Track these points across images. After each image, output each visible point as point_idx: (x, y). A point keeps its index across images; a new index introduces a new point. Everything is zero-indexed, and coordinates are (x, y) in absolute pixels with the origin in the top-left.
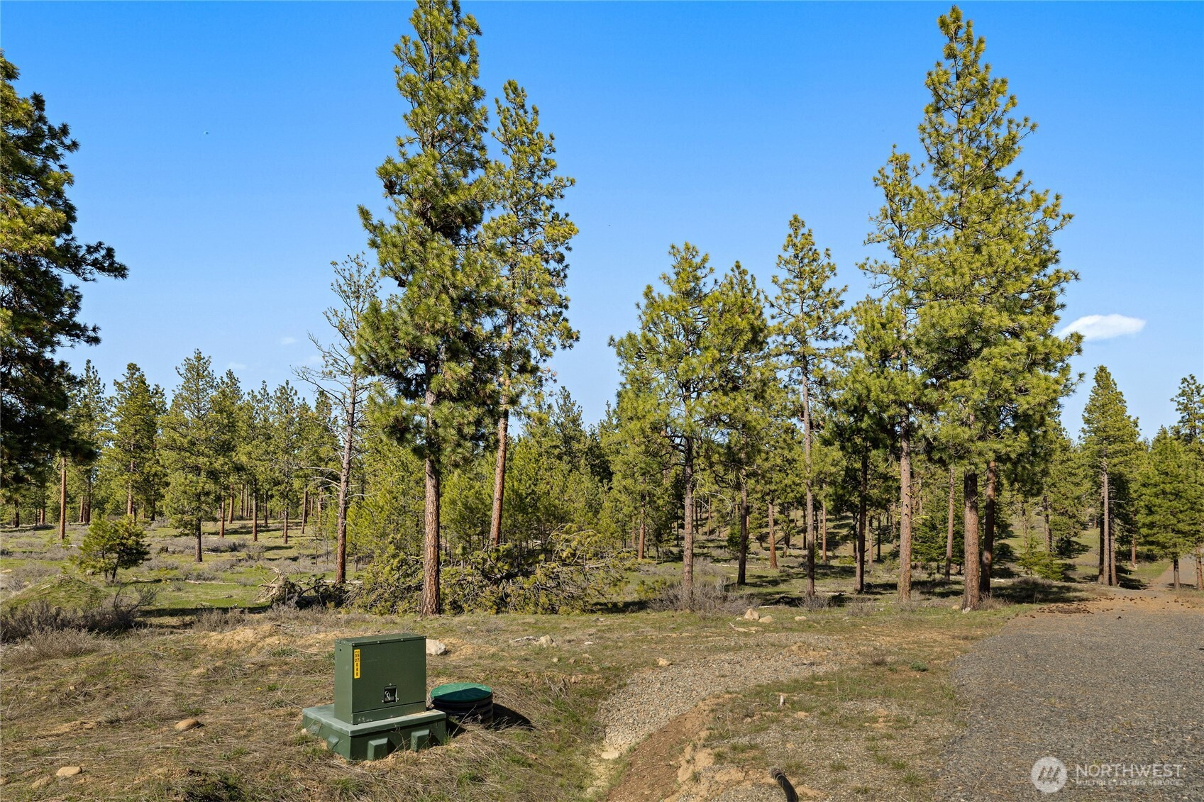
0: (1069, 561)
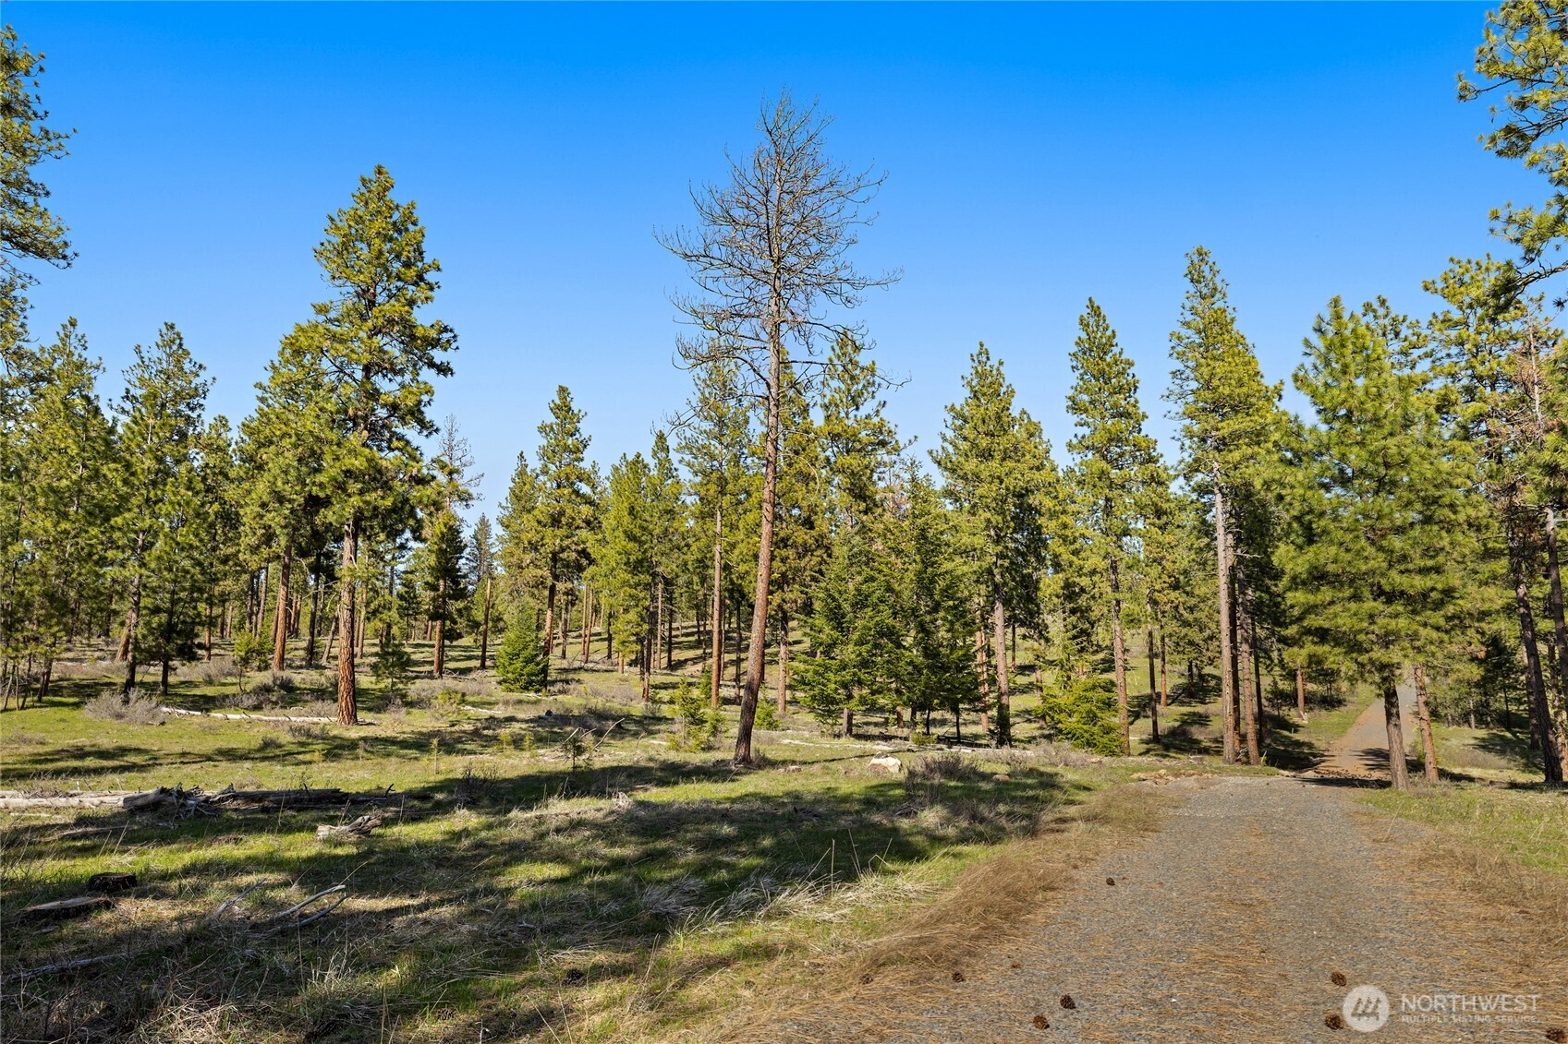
0: (1200, 709)
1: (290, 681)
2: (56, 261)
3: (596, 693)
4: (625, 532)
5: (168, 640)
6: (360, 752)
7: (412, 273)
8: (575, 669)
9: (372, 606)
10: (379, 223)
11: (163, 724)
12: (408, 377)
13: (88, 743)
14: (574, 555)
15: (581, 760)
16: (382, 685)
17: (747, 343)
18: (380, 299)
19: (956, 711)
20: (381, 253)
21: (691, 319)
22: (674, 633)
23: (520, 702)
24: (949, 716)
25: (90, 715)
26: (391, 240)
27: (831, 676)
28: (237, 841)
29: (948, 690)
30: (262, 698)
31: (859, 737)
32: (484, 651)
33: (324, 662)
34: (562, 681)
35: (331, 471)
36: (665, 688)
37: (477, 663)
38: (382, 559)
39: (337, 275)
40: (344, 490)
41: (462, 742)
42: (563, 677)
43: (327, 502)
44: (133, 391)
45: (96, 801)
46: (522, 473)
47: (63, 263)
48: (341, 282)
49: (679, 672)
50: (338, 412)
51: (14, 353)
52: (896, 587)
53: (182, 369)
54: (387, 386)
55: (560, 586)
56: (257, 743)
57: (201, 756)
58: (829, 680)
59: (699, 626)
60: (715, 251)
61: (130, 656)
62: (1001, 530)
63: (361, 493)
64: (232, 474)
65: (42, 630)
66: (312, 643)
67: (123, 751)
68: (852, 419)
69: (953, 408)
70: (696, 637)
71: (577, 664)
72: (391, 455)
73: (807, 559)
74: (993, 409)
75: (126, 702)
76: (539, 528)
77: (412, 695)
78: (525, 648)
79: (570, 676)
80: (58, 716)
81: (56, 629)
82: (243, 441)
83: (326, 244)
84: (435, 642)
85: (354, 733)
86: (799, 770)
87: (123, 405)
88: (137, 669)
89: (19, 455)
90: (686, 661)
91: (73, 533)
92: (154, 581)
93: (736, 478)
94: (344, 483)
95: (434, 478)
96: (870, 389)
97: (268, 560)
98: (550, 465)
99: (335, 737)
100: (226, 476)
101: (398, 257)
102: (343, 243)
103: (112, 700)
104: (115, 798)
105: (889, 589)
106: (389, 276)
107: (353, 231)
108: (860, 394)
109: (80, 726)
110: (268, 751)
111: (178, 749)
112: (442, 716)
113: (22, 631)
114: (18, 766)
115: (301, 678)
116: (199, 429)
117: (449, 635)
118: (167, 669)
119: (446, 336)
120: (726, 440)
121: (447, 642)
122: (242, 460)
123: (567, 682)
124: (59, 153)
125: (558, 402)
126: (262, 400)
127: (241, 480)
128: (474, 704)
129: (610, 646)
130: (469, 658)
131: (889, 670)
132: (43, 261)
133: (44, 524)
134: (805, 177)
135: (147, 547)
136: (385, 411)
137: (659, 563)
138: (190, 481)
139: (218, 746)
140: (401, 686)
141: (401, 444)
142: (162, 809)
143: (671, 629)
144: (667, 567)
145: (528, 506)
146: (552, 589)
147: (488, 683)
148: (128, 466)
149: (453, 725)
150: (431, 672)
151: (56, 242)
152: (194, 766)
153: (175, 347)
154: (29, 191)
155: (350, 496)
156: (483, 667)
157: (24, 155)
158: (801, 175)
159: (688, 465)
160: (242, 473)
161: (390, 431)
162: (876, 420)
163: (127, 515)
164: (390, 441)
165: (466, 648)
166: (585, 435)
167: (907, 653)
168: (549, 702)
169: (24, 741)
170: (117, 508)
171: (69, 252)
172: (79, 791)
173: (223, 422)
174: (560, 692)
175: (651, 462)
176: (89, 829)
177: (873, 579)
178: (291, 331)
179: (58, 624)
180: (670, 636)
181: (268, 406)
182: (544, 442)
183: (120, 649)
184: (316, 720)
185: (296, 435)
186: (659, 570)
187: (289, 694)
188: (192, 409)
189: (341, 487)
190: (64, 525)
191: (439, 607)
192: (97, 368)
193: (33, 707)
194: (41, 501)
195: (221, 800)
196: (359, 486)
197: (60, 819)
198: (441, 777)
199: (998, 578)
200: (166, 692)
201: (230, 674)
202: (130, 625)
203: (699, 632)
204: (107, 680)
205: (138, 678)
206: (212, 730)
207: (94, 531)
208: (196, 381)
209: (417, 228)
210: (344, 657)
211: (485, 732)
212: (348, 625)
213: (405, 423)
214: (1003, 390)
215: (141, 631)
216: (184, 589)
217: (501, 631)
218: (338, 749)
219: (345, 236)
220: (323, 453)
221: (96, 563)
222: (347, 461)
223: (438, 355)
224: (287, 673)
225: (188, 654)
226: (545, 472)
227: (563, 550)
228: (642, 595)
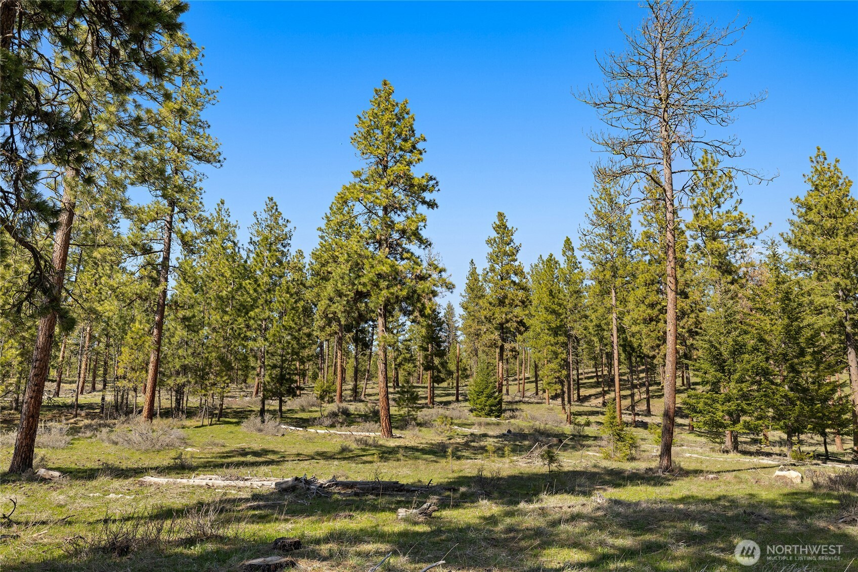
1: (347, 410)
2: (214, 164)
3: (534, 418)
4: (546, 308)
5: (281, 385)
6: (399, 456)
7: (408, 145)
8: (516, 402)
9: (398, 361)
10: (387, 116)
11: (283, 435)
12: (409, 212)
13: (247, 446)
14: (515, 324)
15: (554, 467)
16: (402, 412)
17: (647, 161)
18: (390, 164)
19: (824, 434)
20: (390, 134)
21: (603, 148)
22: (580, 377)
23: (488, 424)
24: (819, 438)
25: (245, 430)
26: (395, 125)
27: (719, 406)
28: (351, 517)
29: (819, 417)
30: (334, 420)
31: (745, 453)
32: (458, 390)
33: (362, 397)
34: (510, 410)
35: (368, 275)
36: (580, 415)
37: (453, 398)
38: (392, 333)
39: (365, 151)
40: (378, 286)
41: (460, 451)
42: (510, 407)
43: (367, 295)
44: (254, 239)
45: (260, 484)
46: (473, 273)
47: (218, 165)
48: (367, 156)
49: (586, 404)
50: (370, 238)
51: (198, 218)
52: (767, 337)
53: (277, 224)
54: (399, 219)
55: (507, 346)
56: (338, 448)
57: (308, 456)
58: (717, 409)
59: (596, 371)
60: (617, 98)
61: (261, 394)
62: (849, 291)
63: (388, 288)
64: (308, 284)
65: (218, 379)
66: (356, 386)
67: (265, 452)
68: (715, 215)
69: (797, 200)
70: (595, 380)
71: (517, 399)
72: (402, 263)
73: (685, 320)
74: (834, 198)
75: (263, 422)
76: (491, 308)
77: (420, 420)
78: (487, 387)
79: (514, 407)
80: (229, 430)
81: (225, 378)
82: (312, 264)
83: (358, 133)
84: (427, 385)
85: (392, 443)
86: (717, 478)
87: (249, 247)
88: (266, 402)
89: (202, 278)
90: (590, 396)
91: (230, 322)
92: (272, 349)
93: (625, 265)
94: (377, 282)
95: (430, 276)
96: (729, 191)
97: (331, 335)
98: (495, 265)
99: (381, 446)
100: (304, 285)
101: (399, 135)
102: (368, 131)
103: (256, 420)
104: (269, 483)
105: (762, 340)
106: (395, 148)
107: (373, 123)
108: (720, 196)
109: (241, 436)
110: (344, 454)
111: (295, 451)
112: (442, 432)
113: (208, 380)
114: (213, 460)
115: (352, 408)
116: (289, 258)
117: (437, 380)
118: (281, 402)
119: (431, 183)
120: (615, 239)
121: (436, 385)
122: (312, 275)
123: (513, 410)
124: (213, 102)
125: (498, 223)
126: (322, 237)
127: (312, 287)
128: (459, 425)
129: (537, 386)
130: (448, 395)
131: (767, 401)
132: (209, 165)
133: (215, 317)
134: (682, 35)
135: (266, 329)
136: (398, 235)
137: (572, 328)
138: (288, 288)
139: (316, 450)
140: (414, 413)
141: (408, 255)
142: (298, 491)
143: (578, 375)
144: (577, 330)
145: (479, 294)
146: (502, 348)
147: (462, 410)
148: (256, 281)
149: (450, 439)
150: (426, 404)
151: (215, 153)
152: (306, 462)
153: (274, 211)
154: (200, 126)
155: (381, 290)
156: (457, 400)
157: (197, 105)
158: (678, 34)
159: (589, 258)
160: (313, 283)
161: (401, 248)
162: (735, 214)
163: (256, 310)
164: (401, 254)
165: (444, 389)
166: (517, 244)
167: (781, 389)
168: (508, 424)
169: (215, 445)
170: (252, 306)
171: (221, 158)
172: (250, 477)
173: (300, 253)
174: (511, 417)
175: (561, 259)
176: (261, 503)
177: (746, 333)
178: (340, 190)
179: (226, 375)
180: (579, 379)
181: (325, 241)
182: (491, 250)
183: (254, 390)
184: (367, 434)
185: (348, 254)
186: (573, 332)
187: (348, 418)
188: (284, 247)
189: (376, 285)
190: (226, 318)
191: (430, 362)
192: (236, 227)
193: (216, 424)
194: (214, 304)
195: (329, 486)
196: (387, 283)
197: (244, 495)
198: (456, 475)
199: (849, 329)
200: (281, 415)
201: (313, 405)
202: (260, 377)
203: (597, 376)
204: (250, 409)
205: (266, 408)
206: (310, 440)
207: (240, 320)
208: (286, 230)
209: (410, 116)
210: (382, 394)
211: (473, 444)
212: (384, 373)
213: (410, 241)
214: (841, 181)
215: (267, 378)
216: (288, 353)
217: (467, 377)
218: (387, 454)
219: (369, 126)
220: (364, 264)
221: (243, 339)
222: (378, 268)
223: (428, 196)
224: (344, 405)
225: (292, 393)
226: (493, 270)
227: (507, 321)
228: (560, 351)
